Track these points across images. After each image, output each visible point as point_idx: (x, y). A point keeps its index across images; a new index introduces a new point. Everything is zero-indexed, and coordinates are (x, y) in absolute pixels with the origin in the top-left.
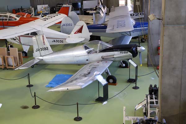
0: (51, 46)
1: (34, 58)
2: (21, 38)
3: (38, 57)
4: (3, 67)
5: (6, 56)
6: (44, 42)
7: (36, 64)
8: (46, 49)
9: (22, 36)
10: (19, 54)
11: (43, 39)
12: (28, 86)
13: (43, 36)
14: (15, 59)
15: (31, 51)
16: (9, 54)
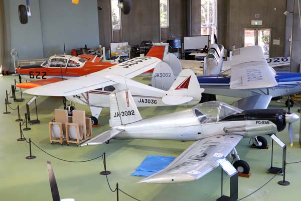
1: (110, 128)
2: (90, 94)
3: (117, 126)
4: (61, 141)
5: (67, 124)
6: (128, 102)
8: (131, 113)
9: (92, 92)
10: (87, 121)
11: (127, 97)
12: (102, 173)
13: (127, 93)
14: (81, 127)
16: (71, 121)
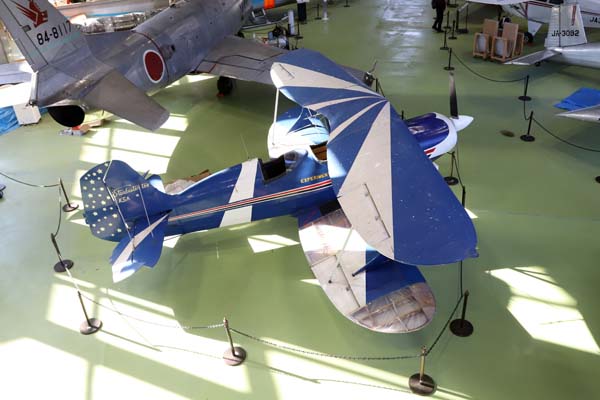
0: (587, 30)
1: (545, 49)
2: (530, 6)
3: (553, 47)
4: (484, 56)
5: (495, 37)
6: (573, 20)
7: (547, 60)
8: (575, 33)
9: (532, 3)
10: (519, 37)
11: (574, 13)
12: (521, 98)
13: (575, 8)
14: (509, 44)
15: (543, 33)
16: (500, 34)
